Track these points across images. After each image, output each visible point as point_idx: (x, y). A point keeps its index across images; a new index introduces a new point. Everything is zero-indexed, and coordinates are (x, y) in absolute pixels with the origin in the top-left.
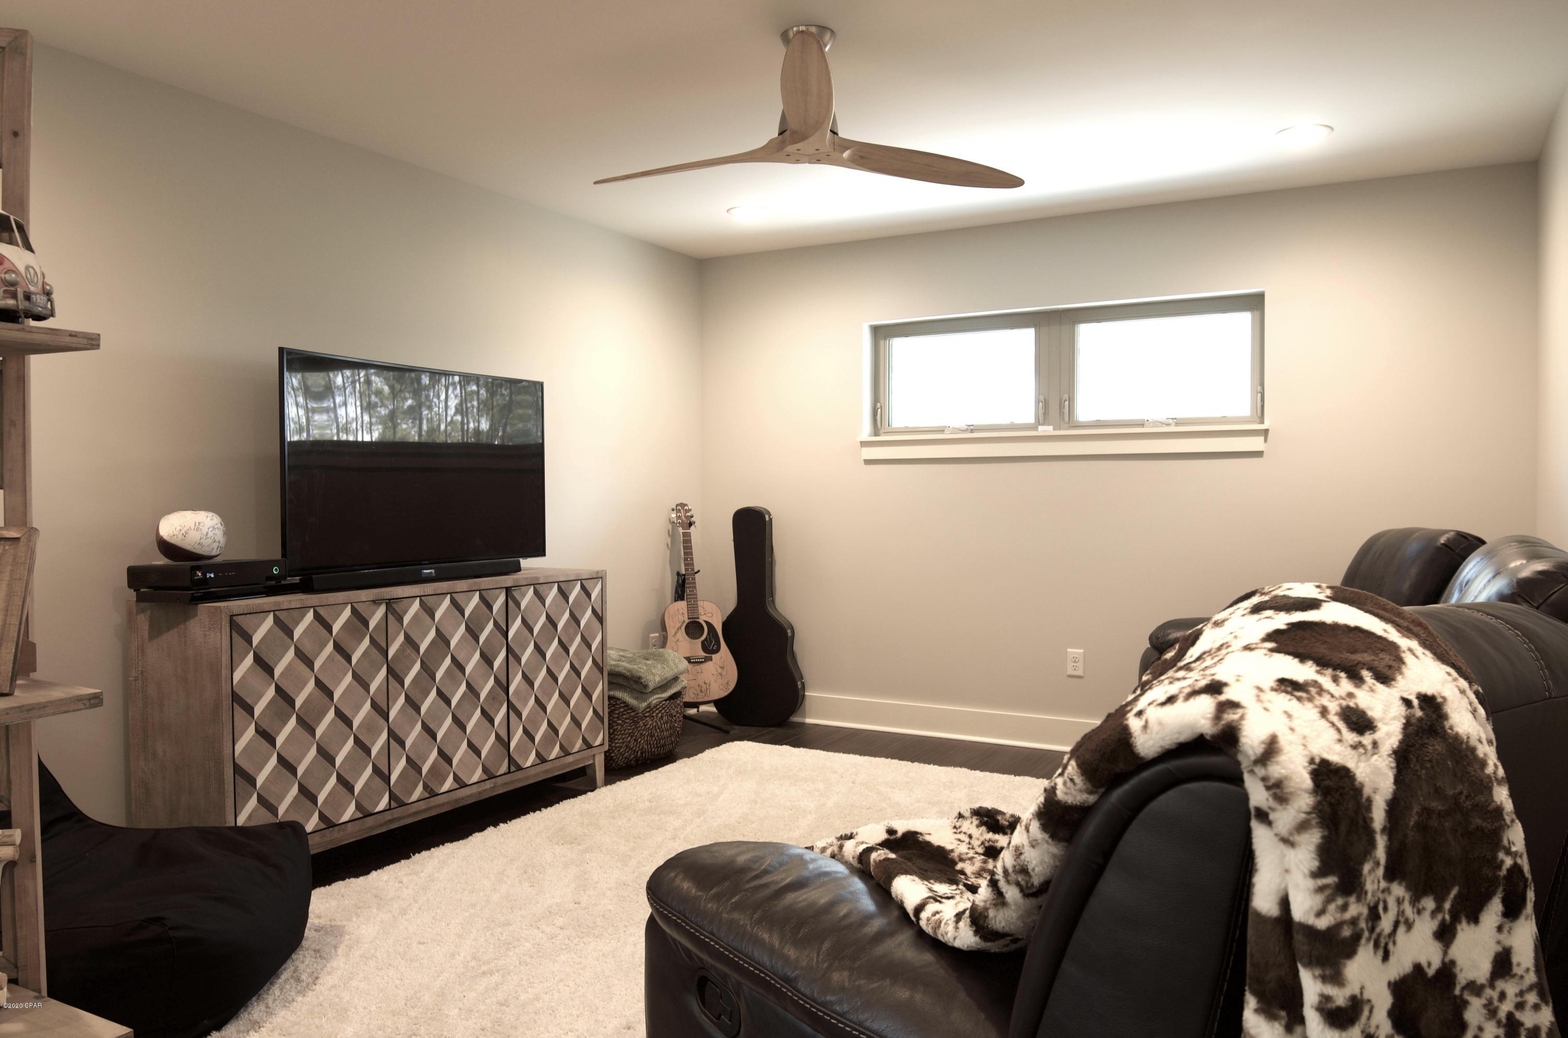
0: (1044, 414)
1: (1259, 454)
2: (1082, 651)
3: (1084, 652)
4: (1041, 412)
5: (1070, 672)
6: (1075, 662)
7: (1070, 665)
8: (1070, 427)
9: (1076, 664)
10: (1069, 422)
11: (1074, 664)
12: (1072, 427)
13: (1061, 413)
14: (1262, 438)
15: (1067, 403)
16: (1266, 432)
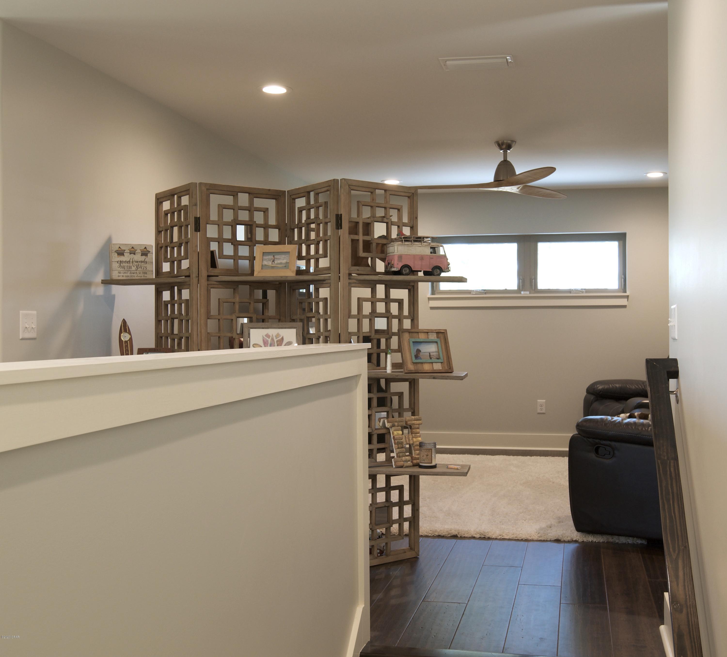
0: (522, 285)
1: (625, 307)
2: (544, 401)
3: (546, 401)
4: (521, 284)
5: (539, 411)
6: (541, 406)
7: (539, 408)
8: (535, 292)
9: (542, 407)
10: (535, 290)
11: (540, 407)
12: (536, 292)
13: (531, 285)
14: (626, 299)
15: (534, 280)
16: (627, 297)
